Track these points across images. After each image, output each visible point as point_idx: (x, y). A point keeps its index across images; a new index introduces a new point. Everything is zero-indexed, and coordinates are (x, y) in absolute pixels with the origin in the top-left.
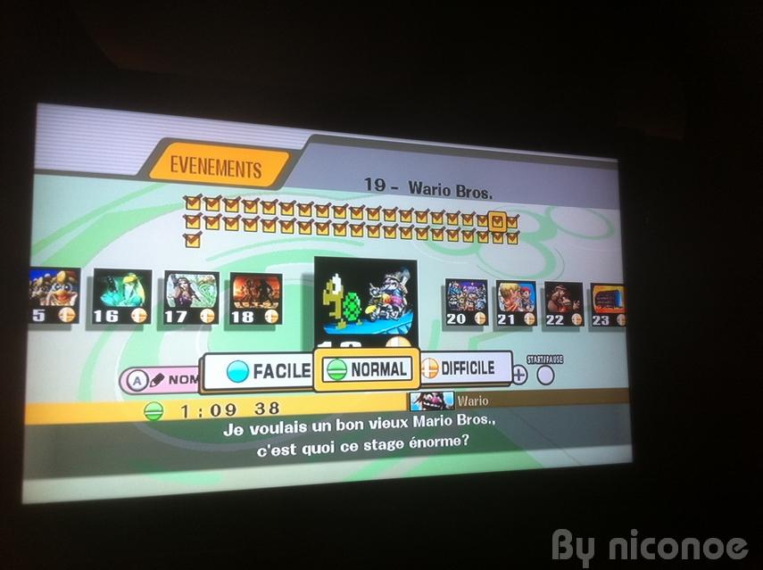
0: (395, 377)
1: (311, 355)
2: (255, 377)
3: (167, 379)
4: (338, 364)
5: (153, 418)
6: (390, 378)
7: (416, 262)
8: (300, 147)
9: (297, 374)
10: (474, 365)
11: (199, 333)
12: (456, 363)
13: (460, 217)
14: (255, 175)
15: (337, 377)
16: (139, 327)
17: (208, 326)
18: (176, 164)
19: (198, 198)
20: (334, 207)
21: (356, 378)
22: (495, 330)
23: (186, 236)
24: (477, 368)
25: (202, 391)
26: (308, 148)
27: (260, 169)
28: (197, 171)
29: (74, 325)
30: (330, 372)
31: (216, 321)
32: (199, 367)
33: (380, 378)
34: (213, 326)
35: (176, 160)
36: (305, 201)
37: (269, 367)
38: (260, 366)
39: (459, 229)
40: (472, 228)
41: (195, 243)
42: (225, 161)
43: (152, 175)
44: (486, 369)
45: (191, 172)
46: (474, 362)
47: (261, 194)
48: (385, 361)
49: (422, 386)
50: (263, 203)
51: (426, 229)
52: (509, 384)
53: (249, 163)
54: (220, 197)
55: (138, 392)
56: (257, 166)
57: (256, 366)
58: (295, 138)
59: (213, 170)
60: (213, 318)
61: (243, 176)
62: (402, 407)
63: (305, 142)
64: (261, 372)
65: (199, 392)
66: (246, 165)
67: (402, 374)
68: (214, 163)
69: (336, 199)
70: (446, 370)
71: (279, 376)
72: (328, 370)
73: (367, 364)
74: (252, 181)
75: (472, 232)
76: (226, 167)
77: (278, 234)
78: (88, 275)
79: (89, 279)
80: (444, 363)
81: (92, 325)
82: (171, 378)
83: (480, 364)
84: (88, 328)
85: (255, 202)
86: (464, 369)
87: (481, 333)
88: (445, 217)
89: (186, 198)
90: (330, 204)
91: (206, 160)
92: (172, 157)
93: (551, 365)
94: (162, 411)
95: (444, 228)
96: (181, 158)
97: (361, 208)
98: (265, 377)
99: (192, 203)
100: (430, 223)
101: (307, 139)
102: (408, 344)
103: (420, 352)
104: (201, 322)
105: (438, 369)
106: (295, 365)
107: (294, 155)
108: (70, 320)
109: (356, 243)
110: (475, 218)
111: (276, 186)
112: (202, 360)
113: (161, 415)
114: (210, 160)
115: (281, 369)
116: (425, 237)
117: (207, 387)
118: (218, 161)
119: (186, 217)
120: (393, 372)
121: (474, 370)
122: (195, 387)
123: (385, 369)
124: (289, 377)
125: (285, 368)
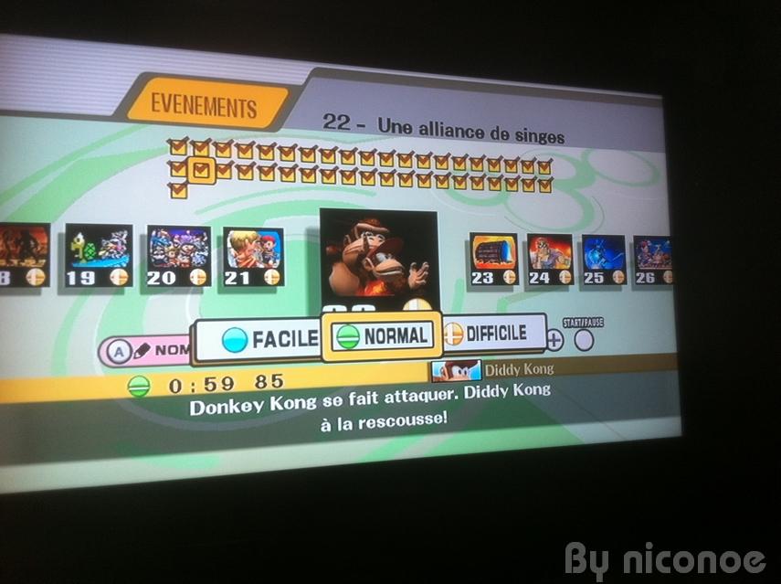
0: (414, 344)
1: (318, 320)
2: (255, 346)
3: (153, 349)
4: (348, 330)
5: (139, 394)
6: (409, 345)
7: (435, 214)
8: (301, 82)
9: (303, 342)
10: (503, 330)
11: (188, 298)
12: (483, 327)
13: (485, 162)
14: (249, 115)
15: (349, 346)
16: (119, 290)
17: (198, 289)
18: (158, 102)
19: (184, 141)
20: (342, 152)
21: (370, 346)
22: (526, 291)
23: (171, 186)
24: (507, 333)
25: (194, 363)
26: (309, 83)
27: (254, 107)
28: (183, 111)
29: (44, 289)
30: (340, 339)
31: (208, 283)
32: (190, 335)
33: (397, 345)
34: (205, 288)
35: (158, 98)
36: (308, 144)
37: (270, 334)
38: (261, 333)
39: (485, 175)
40: (498, 175)
41: (182, 194)
42: (214, 99)
43: (131, 115)
44: (517, 334)
45: (175, 111)
46: (502, 327)
47: (256, 136)
48: (403, 326)
49: (445, 354)
50: (259, 147)
51: (447, 176)
52: (542, 350)
53: (242, 101)
54: (210, 140)
55: (120, 365)
56: (252, 104)
57: (256, 333)
58: (296, 72)
59: (201, 110)
60: (204, 280)
61: (235, 115)
62: (424, 378)
63: (307, 77)
64: (261, 341)
65: (191, 364)
66: (239, 103)
67: (423, 341)
68: (201, 101)
69: (344, 142)
70: (471, 336)
71: (282, 345)
72: (338, 337)
73: (382, 330)
74: (246, 122)
75: (499, 179)
76: (215, 106)
77: (277, 182)
78: (59, 231)
79: (60, 235)
80: (469, 328)
81: (65, 288)
82: (158, 348)
83: (510, 329)
84: (61, 292)
85: (251, 145)
86: (492, 334)
87: (510, 294)
88: (468, 162)
89: (170, 142)
90: (336, 148)
91: (192, 97)
92: (153, 94)
93: (589, 329)
94: (149, 386)
95: (467, 174)
96: (163, 95)
97: (372, 153)
98: (266, 346)
99: (177, 148)
100: (451, 169)
101: (309, 73)
102: (429, 308)
103: (443, 316)
104: (191, 284)
105: (462, 335)
106: (300, 332)
107: (294, 92)
108: (40, 283)
109: (367, 193)
110: (502, 163)
111: (274, 126)
112: (194, 327)
113: (148, 390)
114: (197, 97)
115: (284, 336)
116: (445, 185)
117: (199, 358)
118: (206, 98)
119: (171, 163)
120: (412, 339)
121: (503, 336)
122: (186, 358)
123: (403, 336)
124: (294, 345)
125: (289, 336)
